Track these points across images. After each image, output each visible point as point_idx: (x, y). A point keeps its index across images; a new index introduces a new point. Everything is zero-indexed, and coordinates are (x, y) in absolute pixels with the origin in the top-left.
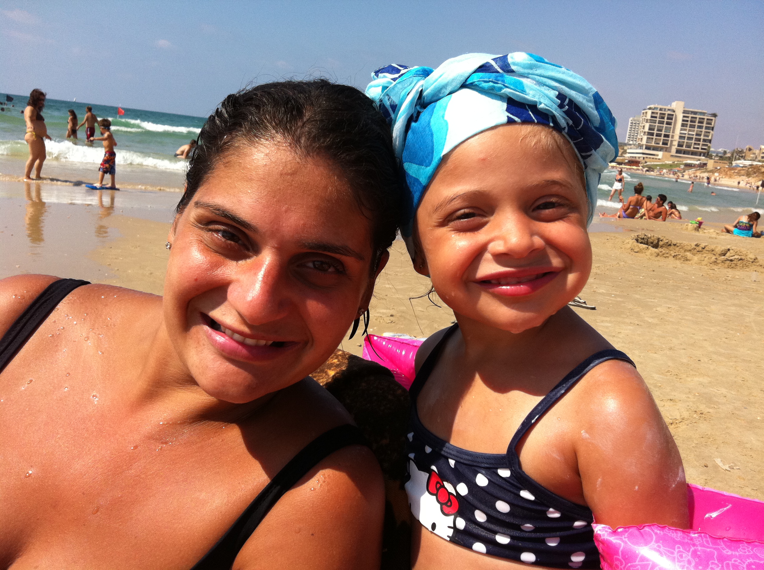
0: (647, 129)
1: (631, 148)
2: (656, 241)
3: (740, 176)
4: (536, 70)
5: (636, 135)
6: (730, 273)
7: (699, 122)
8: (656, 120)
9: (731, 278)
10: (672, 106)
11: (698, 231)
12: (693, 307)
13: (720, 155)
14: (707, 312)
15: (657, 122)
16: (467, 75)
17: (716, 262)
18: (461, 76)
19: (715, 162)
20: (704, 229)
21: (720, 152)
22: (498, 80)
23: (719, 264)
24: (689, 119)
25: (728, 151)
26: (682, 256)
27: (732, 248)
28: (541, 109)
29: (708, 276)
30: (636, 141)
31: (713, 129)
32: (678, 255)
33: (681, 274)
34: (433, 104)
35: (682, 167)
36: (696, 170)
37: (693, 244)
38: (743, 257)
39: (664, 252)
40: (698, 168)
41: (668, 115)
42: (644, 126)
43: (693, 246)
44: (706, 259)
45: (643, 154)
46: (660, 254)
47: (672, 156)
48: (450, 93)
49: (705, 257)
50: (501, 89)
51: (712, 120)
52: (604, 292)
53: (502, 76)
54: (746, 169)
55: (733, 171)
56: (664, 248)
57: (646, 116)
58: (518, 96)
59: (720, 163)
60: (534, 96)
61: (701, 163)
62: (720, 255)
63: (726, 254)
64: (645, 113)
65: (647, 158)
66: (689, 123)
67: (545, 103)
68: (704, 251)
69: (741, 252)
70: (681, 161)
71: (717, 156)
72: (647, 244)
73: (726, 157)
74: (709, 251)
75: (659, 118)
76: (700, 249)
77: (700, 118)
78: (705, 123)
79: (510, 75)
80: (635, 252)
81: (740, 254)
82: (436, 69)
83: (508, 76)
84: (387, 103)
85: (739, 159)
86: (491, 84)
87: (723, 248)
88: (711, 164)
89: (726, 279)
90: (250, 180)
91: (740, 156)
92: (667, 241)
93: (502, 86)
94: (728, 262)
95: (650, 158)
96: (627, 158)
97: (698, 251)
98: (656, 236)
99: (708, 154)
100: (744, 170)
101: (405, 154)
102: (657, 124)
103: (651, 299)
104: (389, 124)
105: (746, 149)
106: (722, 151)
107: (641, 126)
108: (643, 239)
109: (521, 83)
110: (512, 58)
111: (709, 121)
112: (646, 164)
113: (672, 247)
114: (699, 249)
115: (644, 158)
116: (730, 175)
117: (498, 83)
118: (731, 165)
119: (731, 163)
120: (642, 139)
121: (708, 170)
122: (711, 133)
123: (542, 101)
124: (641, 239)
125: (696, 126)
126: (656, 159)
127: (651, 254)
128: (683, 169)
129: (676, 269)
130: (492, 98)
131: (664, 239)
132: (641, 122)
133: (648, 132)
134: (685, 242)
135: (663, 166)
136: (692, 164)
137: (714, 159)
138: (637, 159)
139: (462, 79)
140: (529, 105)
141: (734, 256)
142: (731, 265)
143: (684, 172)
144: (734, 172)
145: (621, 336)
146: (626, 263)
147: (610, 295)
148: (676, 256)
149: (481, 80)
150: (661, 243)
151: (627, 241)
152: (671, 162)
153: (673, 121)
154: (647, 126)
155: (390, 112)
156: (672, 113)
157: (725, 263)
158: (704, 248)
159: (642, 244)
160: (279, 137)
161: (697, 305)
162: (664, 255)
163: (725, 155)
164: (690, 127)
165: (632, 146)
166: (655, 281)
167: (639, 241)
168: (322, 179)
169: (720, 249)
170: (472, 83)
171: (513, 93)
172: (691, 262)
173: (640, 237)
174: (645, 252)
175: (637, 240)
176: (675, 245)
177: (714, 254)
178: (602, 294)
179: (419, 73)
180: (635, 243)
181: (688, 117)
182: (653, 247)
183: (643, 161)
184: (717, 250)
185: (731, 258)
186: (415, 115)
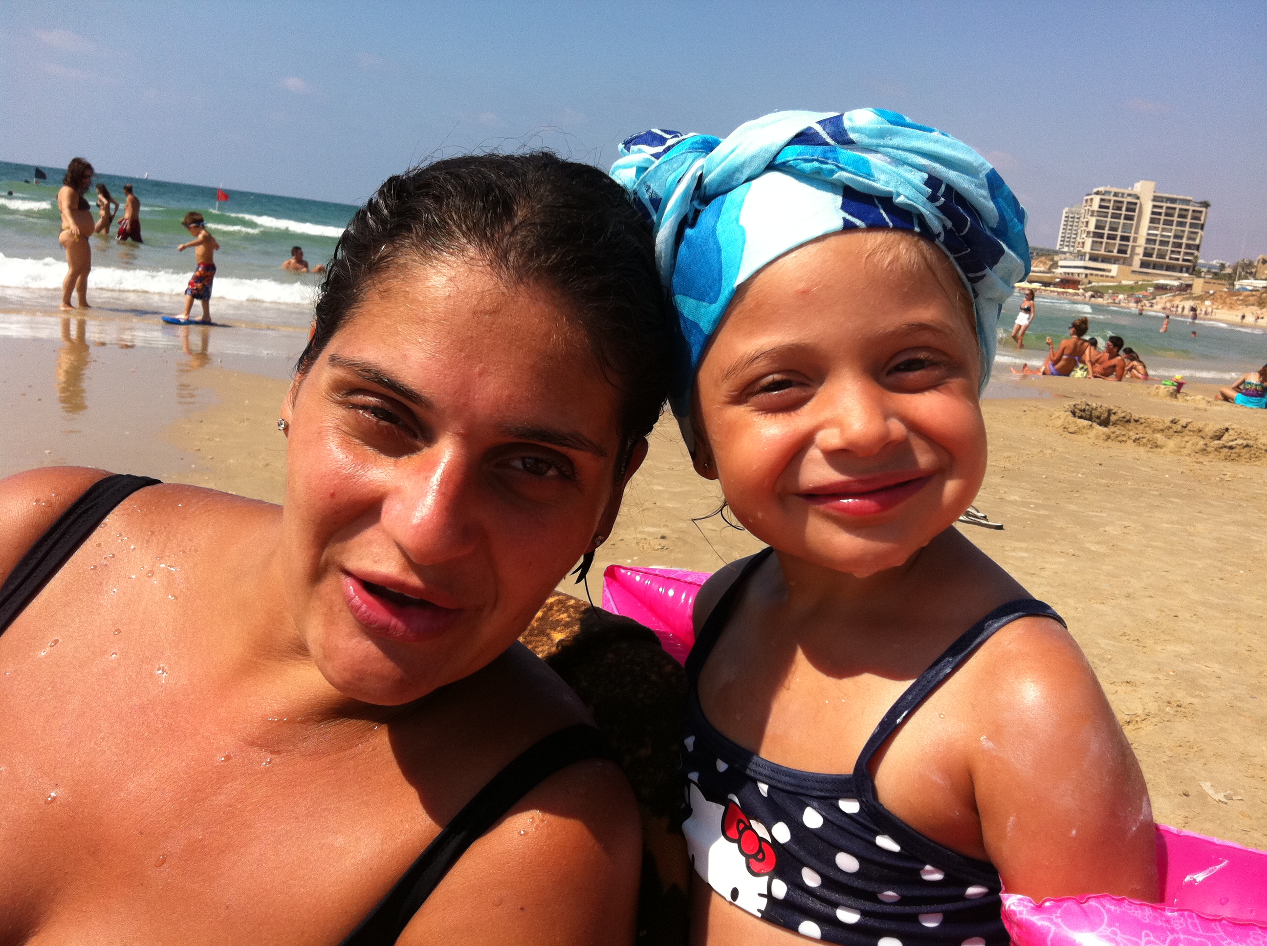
0: (1092, 228)
1: (1065, 259)
2: (1106, 415)
3: (1247, 305)
4: (891, 139)
5: (1075, 236)
6: (1229, 469)
7: (1180, 216)
8: (1108, 213)
9: (1230, 477)
10: (1135, 189)
11: (1176, 397)
12: (1166, 525)
13: (1214, 270)
14: (1190, 534)
15: (1110, 215)
16: (774, 149)
17: (1205, 450)
18: (767, 151)
19: (1206, 282)
20: (1187, 395)
21: (1214, 267)
22: (828, 158)
23: (1210, 452)
24: (1163, 211)
25: (1227, 264)
26: (1148, 440)
27: (1234, 426)
28: (900, 204)
29: (1192, 474)
30: (1073, 246)
31: (1202, 227)
32: (1143, 438)
33: (1147, 469)
34: (720, 198)
35: (1151, 289)
36: (1174, 296)
37: (1168, 420)
38: (1251, 442)
39: (1118, 433)
40: (1177, 293)
41: (1129, 203)
42: (1087, 222)
43: (1168, 424)
44: (1189, 445)
45: (1086, 268)
46: (1112, 436)
47: (1134, 272)
48: (749, 179)
49: (1187, 442)
50: (832, 172)
51: (1201, 212)
52: (1017, 498)
53: (834, 151)
54: (1258, 294)
55: (1235, 298)
56: (1118, 427)
57: (1091, 206)
58: (861, 183)
59: (1214, 283)
60: (887, 183)
61: (1182, 284)
62: (1211, 438)
63: (1222, 436)
64: (1089, 201)
65: (1092, 274)
66: (1163, 217)
67: (906, 194)
68: (1186, 431)
69: (1247, 434)
70: (1148, 281)
71: (1209, 272)
72: (1090, 419)
73: (1225, 275)
74: (1193, 431)
75: (1113, 209)
76: (1179, 428)
77: (1181, 209)
78: (1189, 217)
79: (847, 149)
80: (1071, 433)
81: (1248, 437)
82: (725, 137)
83: (845, 151)
84: (646, 197)
85: (1246, 278)
86: (816, 164)
87: (1217, 427)
88: (1198, 285)
89: (1222, 479)
90: (422, 320)
91: (1247, 273)
92: (1123, 415)
93: (834, 167)
94: (1226, 450)
95: (1097, 275)
96: (1059, 275)
97: (1176, 432)
98: (1106, 405)
99: (1194, 270)
100: (1253, 296)
101: (675, 280)
102: (1109, 219)
103: (1097, 512)
104: (650, 230)
105: (1258, 262)
106: (1218, 265)
107: (1083, 222)
108: (1084, 410)
109: (866, 162)
110: (850, 120)
111: (1197, 215)
112: (1090, 285)
113: (1131, 424)
114: (1176, 429)
115: (1086, 275)
116: (1231, 303)
117: (827, 163)
118: (1232, 287)
119: (1233, 285)
120: (1083, 243)
121: (1194, 295)
122: (1199, 235)
123: (901, 190)
124: (1081, 410)
125: (1175, 223)
126: (1107, 276)
127: (1097, 437)
128: (1152, 293)
129: (1138, 462)
130: (818, 188)
131: (1119, 412)
132: (1083, 215)
133: (1094, 233)
134: (1154, 417)
135: (1119, 289)
136: (1167, 285)
137: (1204, 278)
138: (1076, 277)
139: (767, 156)
140: (878, 198)
141: (1236, 440)
142: (1230, 456)
143: (1154, 298)
144: (1238, 300)
145: (1045, 574)
146: (1054, 450)
147: (1026, 504)
148: (1139, 439)
149: (799, 158)
150: (1113, 418)
151: (1057, 414)
152: (1131, 283)
153: (1136, 214)
154: (1093, 221)
155: (650, 211)
156: (1135, 201)
157: (1220, 452)
158: (1185, 427)
159: (1082, 420)
160: (472, 251)
161: (1172, 523)
162: (1119, 439)
163: (1221, 270)
164: (1164, 224)
165: (1068, 254)
166: (1104, 481)
167: (1077, 414)
168: (541, 322)
169: (1212, 428)
170: (784, 163)
171: (852, 179)
172: (1164, 449)
173: (1079, 407)
174: (1087, 433)
175: (1074, 413)
176: (1136, 421)
177: (1202, 437)
178: (1014, 503)
179: (696, 146)
180: (1071, 418)
181: (1161, 207)
182: (1100, 424)
183: (1086, 281)
184: (1207, 430)
185: (1231, 444)
186: (691, 216)
